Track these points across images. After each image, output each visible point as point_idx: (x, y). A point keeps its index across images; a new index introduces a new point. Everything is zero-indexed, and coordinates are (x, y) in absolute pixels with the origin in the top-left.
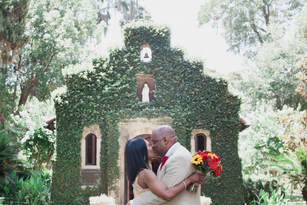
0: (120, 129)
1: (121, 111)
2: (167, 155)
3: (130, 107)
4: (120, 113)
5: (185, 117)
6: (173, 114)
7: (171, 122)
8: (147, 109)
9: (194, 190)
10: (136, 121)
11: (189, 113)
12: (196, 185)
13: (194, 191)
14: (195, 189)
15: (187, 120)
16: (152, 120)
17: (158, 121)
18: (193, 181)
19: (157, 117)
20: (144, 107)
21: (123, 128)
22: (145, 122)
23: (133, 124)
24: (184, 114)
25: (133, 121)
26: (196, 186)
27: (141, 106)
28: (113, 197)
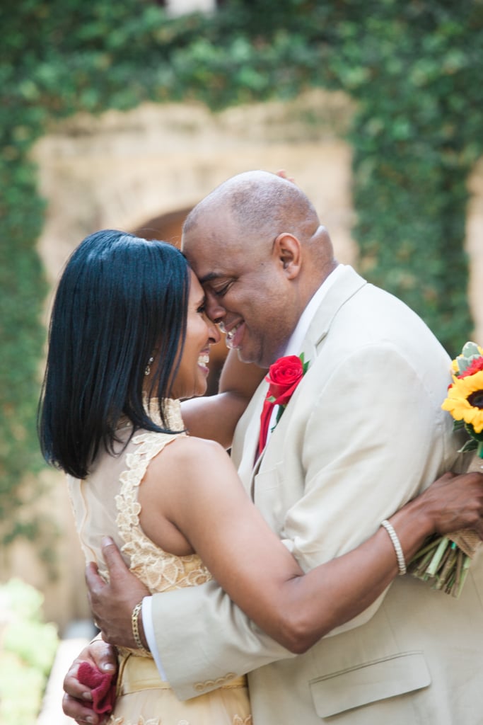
0: (46, 183)
1: (47, 72)
2: (294, 349)
3: (98, 44)
4: (41, 86)
5: (431, 86)
6: (355, 76)
7: (349, 121)
8: (202, 50)
9: (439, 572)
10: (139, 129)
11: (455, 61)
12: (456, 542)
13: (442, 579)
14: (448, 566)
15: (443, 104)
16: (235, 115)
17: (269, 122)
18: (445, 522)
19: (260, 95)
20: (183, 42)
21: (63, 176)
22: (190, 129)
23: (123, 145)
24: (421, 72)
25: (120, 130)
26: (458, 550)
27: (165, 35)
28: (26, 581)
